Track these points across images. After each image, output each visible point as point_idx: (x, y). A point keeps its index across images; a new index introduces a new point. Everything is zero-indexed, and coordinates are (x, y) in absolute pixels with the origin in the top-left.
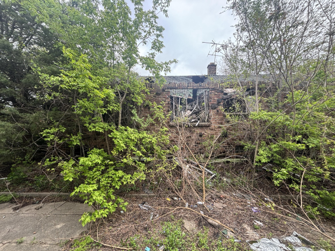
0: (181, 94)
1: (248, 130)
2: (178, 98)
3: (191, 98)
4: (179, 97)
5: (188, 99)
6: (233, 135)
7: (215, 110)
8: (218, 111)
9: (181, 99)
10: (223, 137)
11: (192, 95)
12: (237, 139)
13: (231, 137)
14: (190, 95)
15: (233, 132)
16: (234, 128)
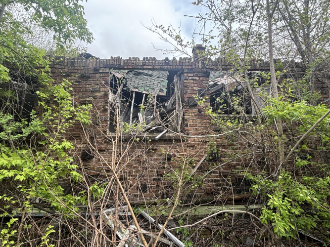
0: (148, 88)
1: (258, 147)
2: (142, 94)
3: (164, 94)
4: (144, 92)
5: (158, 96)
6: (230, 156)
7: (195, 110)
8: (200, 111)
9: (147, 95)
10: (210, 160)
11: (165, 90)
12: (239, 165)
13: (226, 160)
14: (161, 90)
15: (229, 152)
16: (231, 142)
